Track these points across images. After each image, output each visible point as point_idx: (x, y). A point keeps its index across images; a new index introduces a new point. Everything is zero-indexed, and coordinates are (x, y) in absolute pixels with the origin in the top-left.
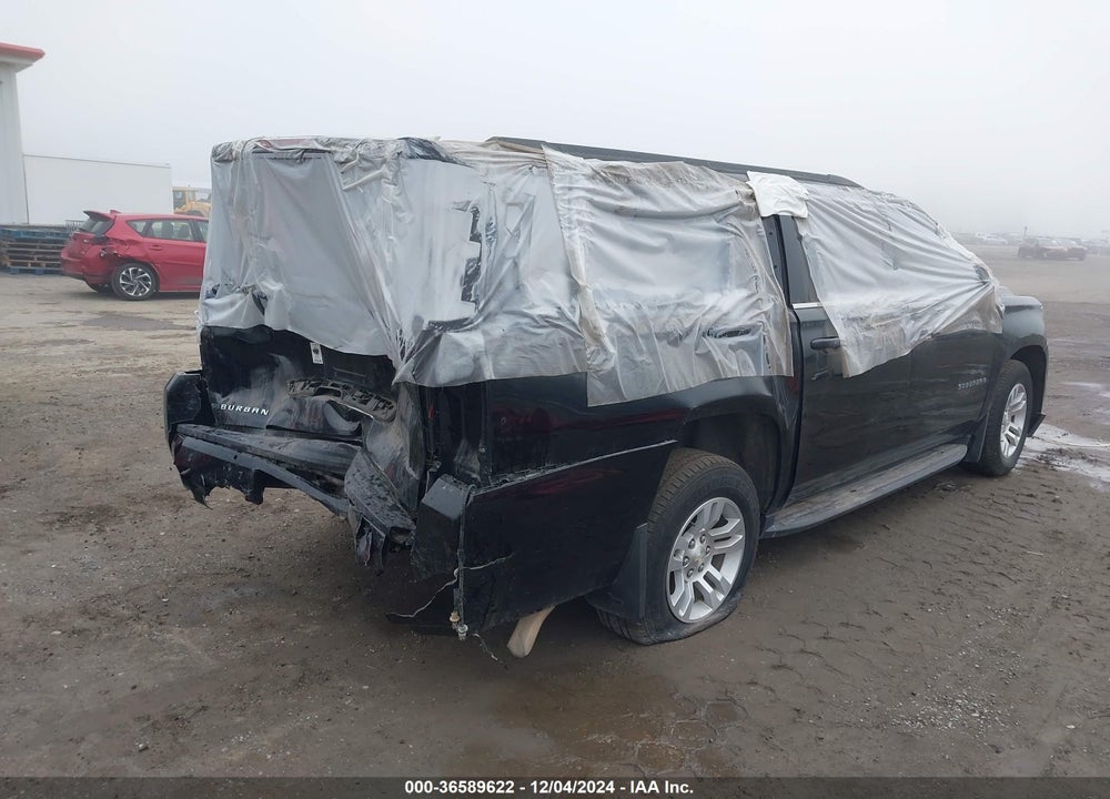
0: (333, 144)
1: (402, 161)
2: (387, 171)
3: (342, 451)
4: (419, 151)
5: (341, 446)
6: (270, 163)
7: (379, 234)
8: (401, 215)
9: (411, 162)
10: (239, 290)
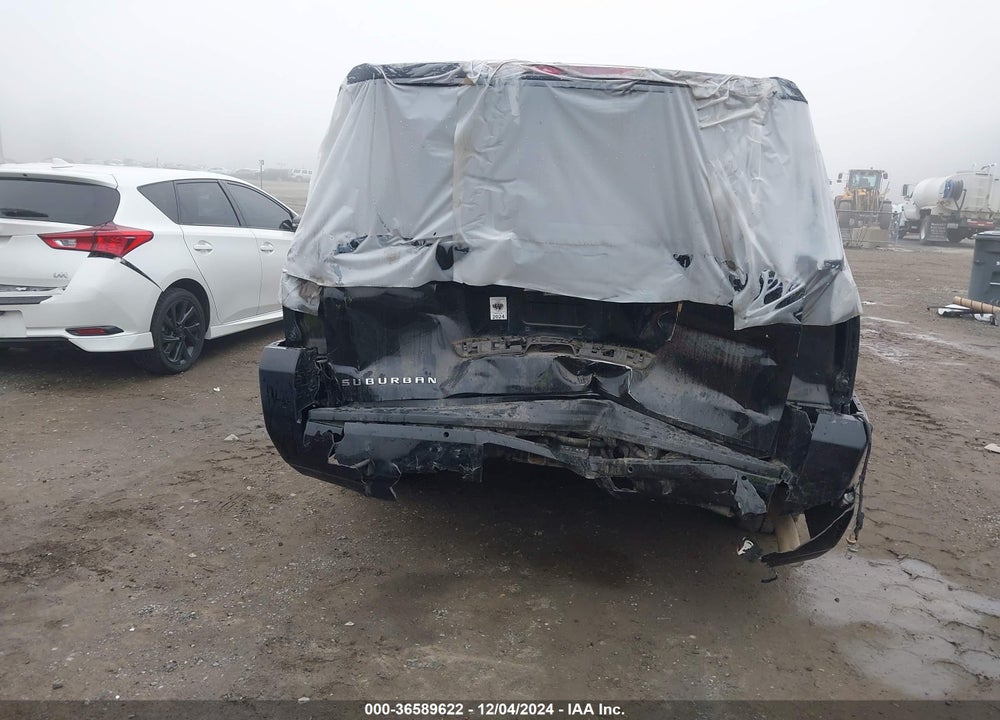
0: (689, 78)
1: (776, 100)
2: (759, 110)
3: (585, 408)
4: (788, 92)
5: (583, 403)
6: (557, 92)
7: (742, 175)
8: (772, 156)
9: (784, 103)
10: (404, 242)
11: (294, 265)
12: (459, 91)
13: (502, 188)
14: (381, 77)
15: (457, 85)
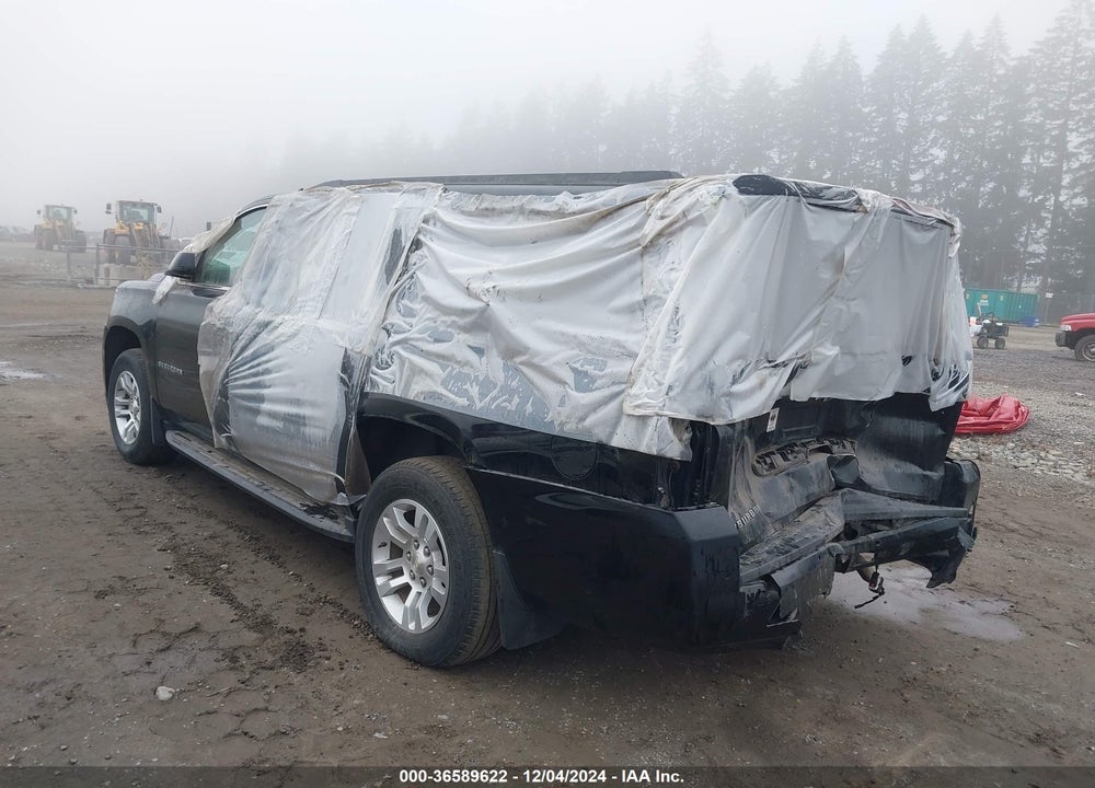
6: (904, 224)
10: (767, 365)
11: (675, 405)
12: (856, 217)
13: (848, 306)
14: (796, 194)
15: (854, 211)
